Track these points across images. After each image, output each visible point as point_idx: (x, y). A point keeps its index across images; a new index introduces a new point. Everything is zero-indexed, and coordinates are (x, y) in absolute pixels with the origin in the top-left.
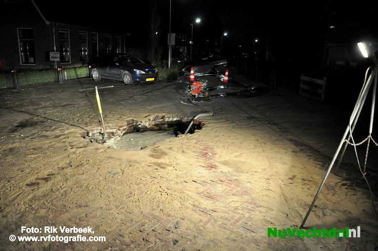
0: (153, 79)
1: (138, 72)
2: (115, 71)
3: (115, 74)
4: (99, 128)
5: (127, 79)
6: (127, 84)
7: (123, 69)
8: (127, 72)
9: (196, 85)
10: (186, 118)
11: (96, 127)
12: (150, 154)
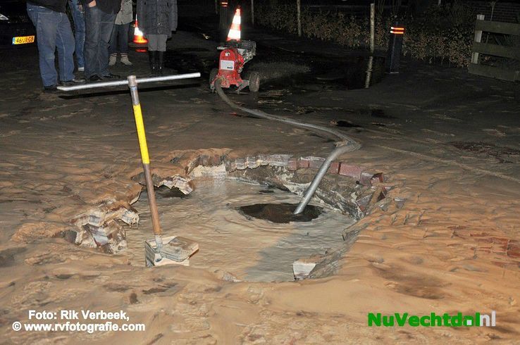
11: (81, 211)
12: (392, 286)
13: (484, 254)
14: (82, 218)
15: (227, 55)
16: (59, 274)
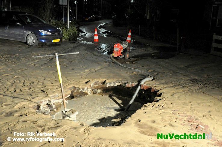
0: (58, 40)
1: (44, 33)
2: (16, 32)
3: (15, 35)
4: (47, 99)
5: (31, 40)
6: (31, 46)
7: (26, 30)
8: (30, 32)
9: (118, 47)
10: (130, 83)
11: (44, 99)
12: (139, 130)
13: (179, 121)
14: (44, 101)
15: (116, 46)
16: (23, 120)
